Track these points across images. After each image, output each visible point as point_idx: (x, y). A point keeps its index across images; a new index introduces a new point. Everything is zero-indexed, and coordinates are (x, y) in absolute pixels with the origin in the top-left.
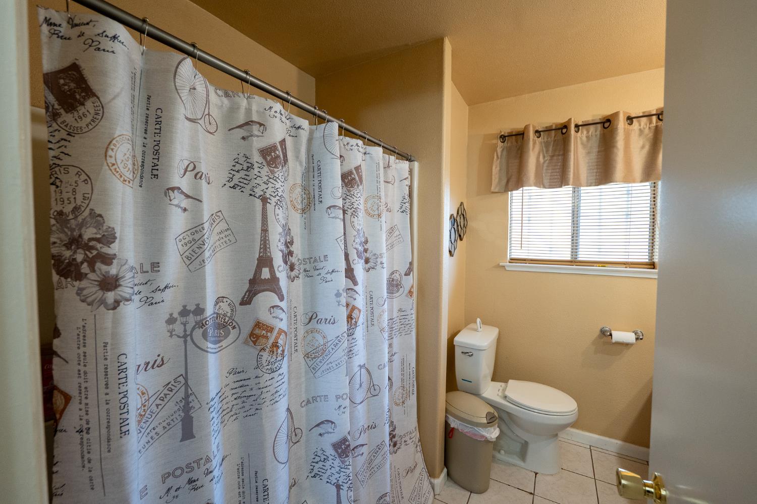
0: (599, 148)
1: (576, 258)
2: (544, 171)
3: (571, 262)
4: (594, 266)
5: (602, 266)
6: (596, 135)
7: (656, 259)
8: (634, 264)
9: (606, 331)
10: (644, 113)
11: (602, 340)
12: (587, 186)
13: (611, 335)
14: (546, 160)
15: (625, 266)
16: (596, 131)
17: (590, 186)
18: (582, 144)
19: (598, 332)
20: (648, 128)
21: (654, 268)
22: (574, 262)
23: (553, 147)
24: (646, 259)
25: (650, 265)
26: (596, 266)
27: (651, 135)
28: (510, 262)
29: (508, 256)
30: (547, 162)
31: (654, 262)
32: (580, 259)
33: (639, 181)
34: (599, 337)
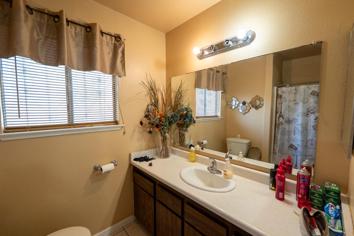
0: (84, 45)
1: (73, 122)
2: (39, 48)
3: (69, 125)
4: (85, 127)
5: (91, 126)
6: (82, 35)
7: (118, 119)
8: (108, 123)
9: (98, 167)
10: (108, 32)
11: (95, 174)
12: (78, 70)
13: (101, 169)
14: (41, 39)
15: (103, 124)
16: (81, 32)
17: (79, 70)
18: (72, 36)
19: (92, 170)
20: (110, 43)
21: (117, 124)
22: (71, 125)
23: (46, 29)
24: (112, 119)
25: (115, 122)
26: (87, 126)
27: (112, 47)
28: (5, 132)
29: (3, 126)
30: (42, 40)
31: (117, 121)
32: (75, 123)
33: (109, 73)
34: (94, 172)
